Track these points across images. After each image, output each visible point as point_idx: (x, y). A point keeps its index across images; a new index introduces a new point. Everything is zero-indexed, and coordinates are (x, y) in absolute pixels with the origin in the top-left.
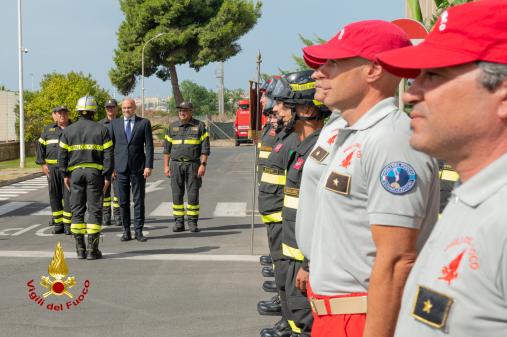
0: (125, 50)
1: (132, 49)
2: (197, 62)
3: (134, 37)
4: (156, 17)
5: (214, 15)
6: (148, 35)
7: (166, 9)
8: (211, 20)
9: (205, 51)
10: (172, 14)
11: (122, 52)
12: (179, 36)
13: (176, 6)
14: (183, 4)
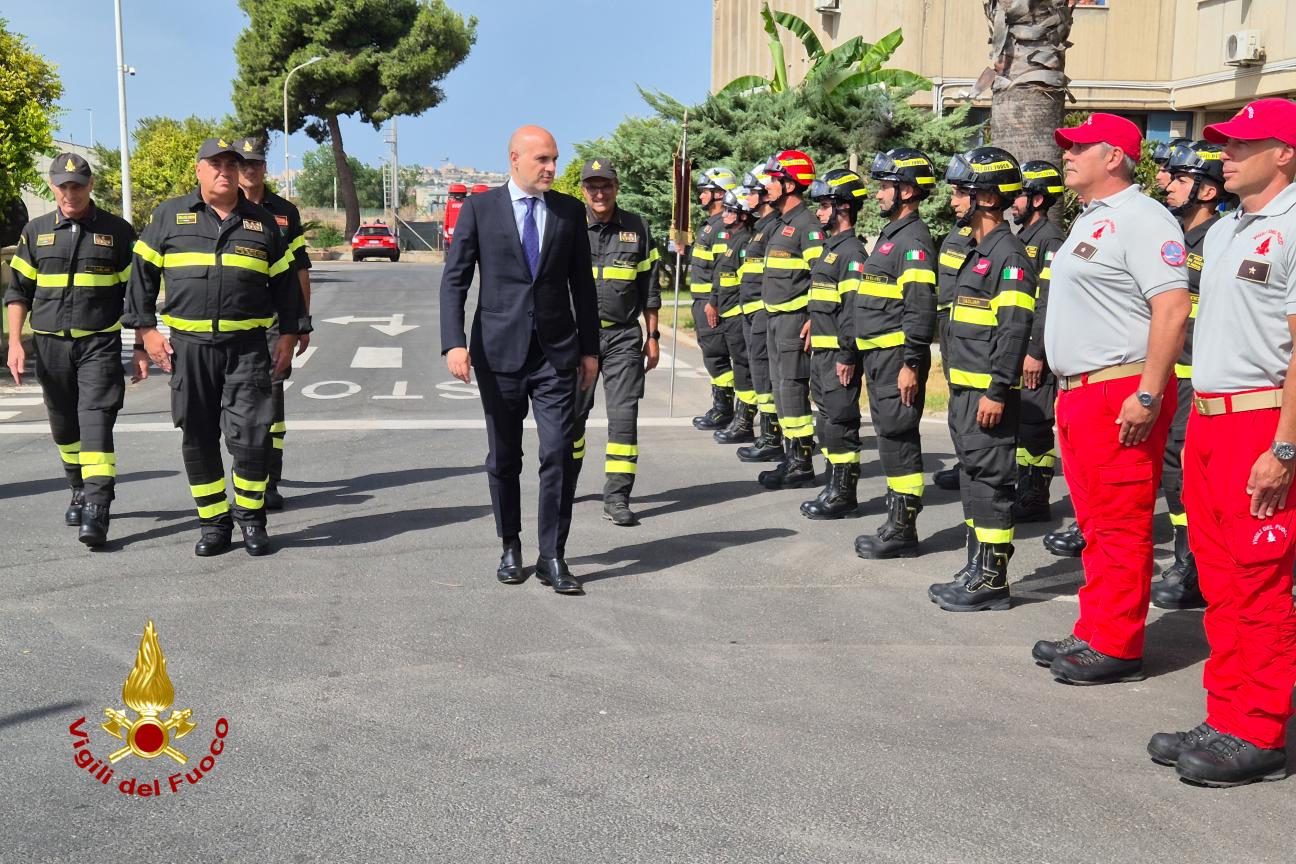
0: (252, 83)
1: (264, 81)
2: (376, 114)
3: (266, 60)
4: (305, 27)
5: (405, 33)
6: (293, 59)
7: (323, 13)
8: (401, 40)
9: (391, 95)
10: (333, 23)
11: (245, 85)
12: (346, 65)
13: (341, 9)
14: (352, 7)
